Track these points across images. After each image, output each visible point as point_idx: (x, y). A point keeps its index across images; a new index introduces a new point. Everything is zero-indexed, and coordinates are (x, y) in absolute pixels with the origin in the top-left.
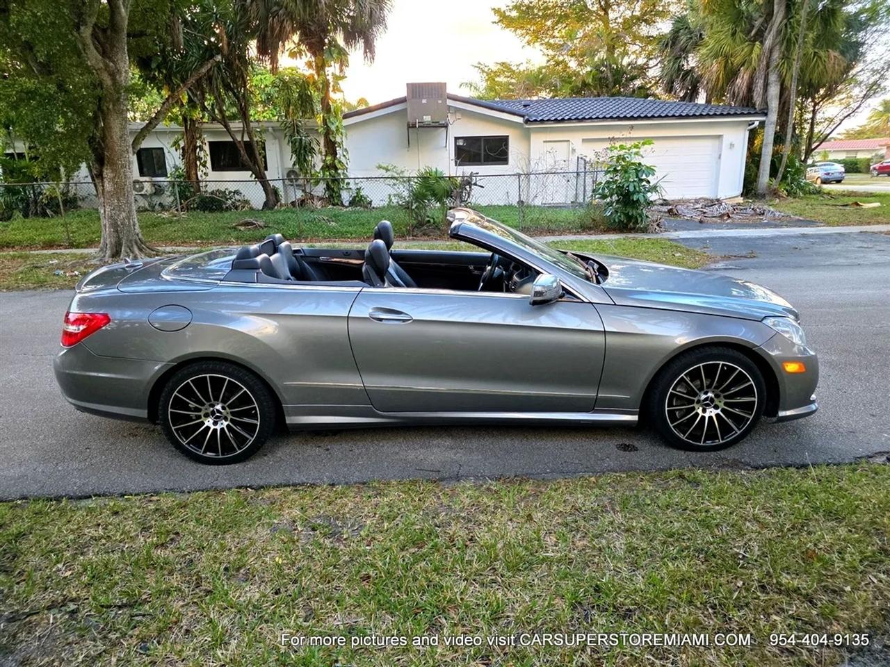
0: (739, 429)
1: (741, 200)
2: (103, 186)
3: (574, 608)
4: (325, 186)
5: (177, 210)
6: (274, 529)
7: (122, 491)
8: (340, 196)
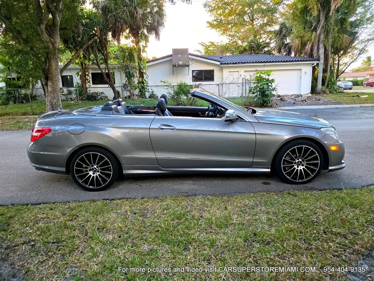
0: (313, 175)
1: (310, 95)
2: (48, 89)
3: (245, 241)
4: (139, 90)
5: (77, 100)
6: (118, 214)
7: (54, 201)
8: (145, 94)
